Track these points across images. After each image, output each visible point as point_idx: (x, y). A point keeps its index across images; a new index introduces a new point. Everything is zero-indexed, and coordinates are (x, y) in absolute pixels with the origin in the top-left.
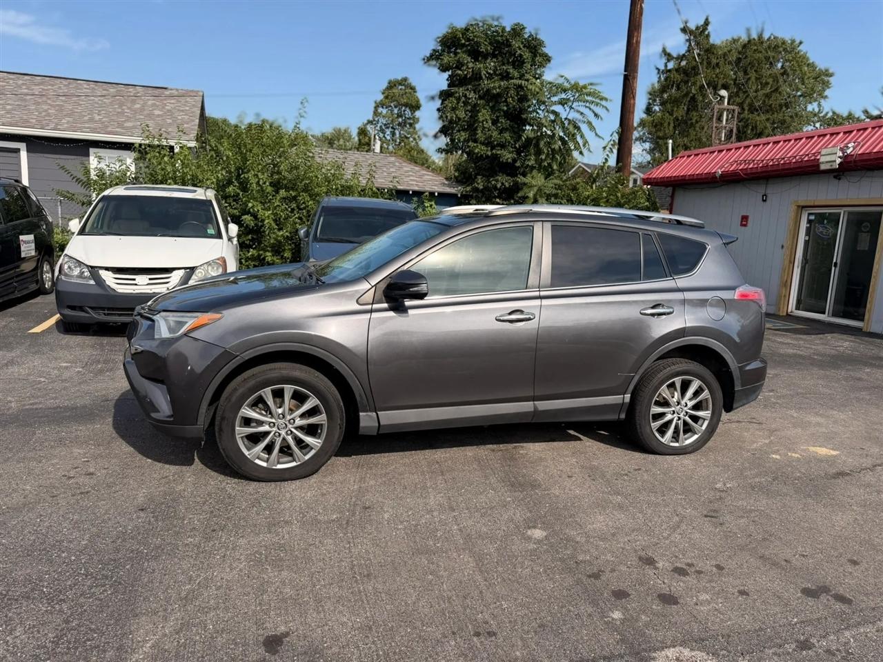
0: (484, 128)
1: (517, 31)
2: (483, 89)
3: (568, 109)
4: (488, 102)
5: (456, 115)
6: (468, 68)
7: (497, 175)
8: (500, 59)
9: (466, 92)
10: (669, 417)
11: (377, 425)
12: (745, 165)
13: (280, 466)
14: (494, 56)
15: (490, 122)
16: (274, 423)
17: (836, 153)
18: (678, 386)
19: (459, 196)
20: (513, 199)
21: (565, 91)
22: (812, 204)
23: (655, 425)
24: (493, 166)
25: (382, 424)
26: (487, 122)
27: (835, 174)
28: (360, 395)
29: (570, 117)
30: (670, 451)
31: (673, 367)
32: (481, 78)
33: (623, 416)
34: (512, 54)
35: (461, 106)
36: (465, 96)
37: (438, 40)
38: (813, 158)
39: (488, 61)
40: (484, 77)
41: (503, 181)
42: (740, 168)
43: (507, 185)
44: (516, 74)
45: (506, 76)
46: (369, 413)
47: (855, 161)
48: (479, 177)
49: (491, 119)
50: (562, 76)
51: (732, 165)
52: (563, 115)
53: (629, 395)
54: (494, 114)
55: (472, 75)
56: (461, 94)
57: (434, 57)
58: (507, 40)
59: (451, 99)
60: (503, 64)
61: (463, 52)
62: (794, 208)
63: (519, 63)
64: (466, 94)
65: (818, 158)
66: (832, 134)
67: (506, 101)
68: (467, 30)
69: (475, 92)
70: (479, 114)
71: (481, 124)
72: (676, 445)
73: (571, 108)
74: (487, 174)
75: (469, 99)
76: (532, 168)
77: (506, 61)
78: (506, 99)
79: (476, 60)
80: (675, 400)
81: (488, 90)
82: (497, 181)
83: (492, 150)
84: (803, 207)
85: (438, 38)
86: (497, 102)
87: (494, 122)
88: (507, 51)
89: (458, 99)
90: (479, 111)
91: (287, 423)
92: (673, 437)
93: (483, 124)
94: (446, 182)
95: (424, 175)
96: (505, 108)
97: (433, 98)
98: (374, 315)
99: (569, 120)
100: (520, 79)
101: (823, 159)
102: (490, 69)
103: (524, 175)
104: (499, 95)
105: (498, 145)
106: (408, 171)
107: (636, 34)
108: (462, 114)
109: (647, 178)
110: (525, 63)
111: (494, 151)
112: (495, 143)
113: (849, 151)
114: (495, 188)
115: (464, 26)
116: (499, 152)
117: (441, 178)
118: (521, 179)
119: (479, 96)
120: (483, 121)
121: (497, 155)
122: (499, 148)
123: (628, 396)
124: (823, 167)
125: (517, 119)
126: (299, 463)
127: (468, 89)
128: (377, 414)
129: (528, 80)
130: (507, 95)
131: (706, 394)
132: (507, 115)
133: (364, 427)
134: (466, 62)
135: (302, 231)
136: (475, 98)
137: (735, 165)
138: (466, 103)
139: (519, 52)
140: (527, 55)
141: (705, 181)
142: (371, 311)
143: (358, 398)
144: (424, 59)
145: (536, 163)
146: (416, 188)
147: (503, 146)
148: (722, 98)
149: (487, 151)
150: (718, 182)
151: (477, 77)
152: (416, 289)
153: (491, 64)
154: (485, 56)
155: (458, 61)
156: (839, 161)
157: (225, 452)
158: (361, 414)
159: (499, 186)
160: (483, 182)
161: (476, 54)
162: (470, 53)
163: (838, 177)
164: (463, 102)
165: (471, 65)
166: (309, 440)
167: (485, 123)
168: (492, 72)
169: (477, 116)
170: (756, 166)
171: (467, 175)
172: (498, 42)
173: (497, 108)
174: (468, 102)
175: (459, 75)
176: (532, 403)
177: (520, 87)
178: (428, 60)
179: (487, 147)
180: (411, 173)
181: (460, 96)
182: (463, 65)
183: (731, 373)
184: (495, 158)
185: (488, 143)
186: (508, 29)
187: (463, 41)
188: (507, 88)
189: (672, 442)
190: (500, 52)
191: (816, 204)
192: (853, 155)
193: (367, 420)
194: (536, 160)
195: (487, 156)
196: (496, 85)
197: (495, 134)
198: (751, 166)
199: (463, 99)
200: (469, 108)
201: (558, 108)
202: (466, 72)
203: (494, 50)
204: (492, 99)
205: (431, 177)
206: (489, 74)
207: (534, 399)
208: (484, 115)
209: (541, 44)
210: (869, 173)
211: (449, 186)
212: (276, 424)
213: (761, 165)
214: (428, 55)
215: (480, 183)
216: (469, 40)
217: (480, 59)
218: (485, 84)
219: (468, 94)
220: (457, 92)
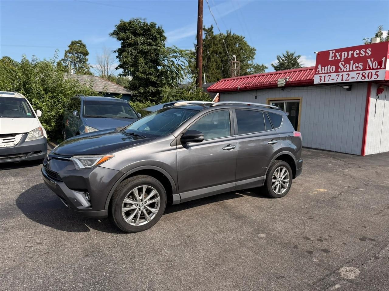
0: (141, 66)
1: (153, 25)
2: (139, 49)
3: (178, 60)
4: (142, 55)
5: (128, 60)
6: (132, 39)
7: (149, 87)
8: (146, 37)
9: (132, 50)
10: (277, 183)
11: (180, 199)
12: (249, 84)
13: (140, 224)
14: (143, 35)
15: (144, 63)
16: (138, 204)
17: (283, 81)
18: (279, 170)
19: (132, 95)
20: (157, 97)
21: (176, 52)
22: (274, 99)
23: (273, 187)
24: (147, 83)
25: (182, 199)
26: (143, 64)
27: (282, 88)
28: (174, 187)
29: (179, 63)
30: (279, 196)
33: (263, 184)
34: (151, 35)
35: (130, 56)
36: (131, 52)
37: (117, 26)
38: (274, 82)
39: (141, 37)
40: (139, 44)
41: (152, 89)
42: (247, 86)
43: (154, 91)
44: (154, 44)
45: (149, 44)
46: (177, 194)
47: (290, 84)
48: (141, 87)
49: (144, 62)
50: (174, 46)
51: (244, 85)
52: (176, 62)
53: (265, 176)
54: (146, 60)
55: (134, 42)
56: (129, 51)
57: (115, 33)
58: (149, 29)
59: (125, 52)
60: (148, 39)
61: (129, 32)
62: (267, 101)
63: (155, 39)
64: (131, 51)
65: (276, 82)
66: (279, 74)
67: (150, 55)
68: (130, 23)
69: (135, 50)
70: (139, 60)
71: (140, 64)
72: (280, 193)
73: (179, 60)
74: (144, 86)
75: (133, 53)
76: (165, 84)
78: (150, 54)
79: (135, 36)
80: (278, 176)
81: (142, 50)
82: (149, 89)
83: (146, 76)
84: (270, 101)
85: (116, 25)
86: (146, 55)
87: (146, 64)
88: (149, 34)
89: (128, 53)
90: (138, 59)
91: (143, 203)
92: (278, 191)
93: (141, 64)
94: (125, 89)
95: (113, 86)
96: (150, 58)
97: (115, 52)
98: (179, 150)
99: (178, 64)
100: (156, 46)
101: (279, 83)
102: (142, 41)
103: (162, 87)
104: (147, 52)
105: (149, 74)
106: (106, 84)
108: (130, 59)
109: (209, 89)
110: (157, 39)
111: (147, 76)
112: (148, 73)
113: (287, 80)
114: (149, 92)
115: (129, 21)
116: (150, 77)
117: (122, 87)
118: (160, 89)
119: (138, 52)
120: (141, 63)
121: (148, 78)
122: (149, 75)
124: (279, 86)
125: (156, 62)
126: (149, 221)
127: (132, 49)
128: (180, 194)
129: (159, 47)
130: (151, 52)
131: (287, 173)
132: (151, 61)
133: (175, 201)
134: (131, 37)
135: (75, 113)
136: (136, 53)
137: (245, 84)
138: (132, 55)
139: (154, 34)
140: (158, 36)
141: (233, 91)
143: (173, 188)
144: (110, 34)
146: (112, 92)
147: (151, 74)
148: (234, 58)
149: (144, 76)
150: (238, 91)
151: (136, 44)
152: (198, 138)
153: (142, 38)
154: (139, 35)
155: (127, 36)
156: (284, 83)
157: (117, 221)
158: (173, 195)
159: (150, 91)
160: (142, 89)
161: (135, 34)
162: (132, 33)
163: (283, 90)
164: (130, 54)
165: (133, 38)
166: (152, 210)
169: (138, 61)
170: (253, 85)
171: (134, 86)
172: (145, 29)
173: (146, 58)
174: (133, 54)
175: (127, 42)
176: (234, 183)
177: (156, 50)
179: (144, 74)
180: (107, 85)
181: (129, 52)
182: (129, 38)
184: (148, 79)
185: (144, 72)
186: (149, 24)
187: (129, 28)
188: (151, 49)
189: (278, 193)
190: (146, 34)
191: (276, 99)
192: (289, 81)
193: (176, 198)
194: (166, 81)
195: (144, 78)
196: (146, 48)
197: (147, 69)
198: (251, 85)
199: (130, 53)
200: (133, 57)
201: (174, 59)
202: (131, 41)
203: (143, 33)
205: (117, 87)
206: (142, 43)
207: (235, 181)
208: (141, 60)
209: (163, 31)
210: (294, 88)
211: (126, 91)
212: (139, 205)
213: (255, 85)
214: (112, 33)
215: (141, 90)
216: (131, 27)
217: (137, 36)
218: (140, 47)
219: (132, 51)
220: (127, 50)
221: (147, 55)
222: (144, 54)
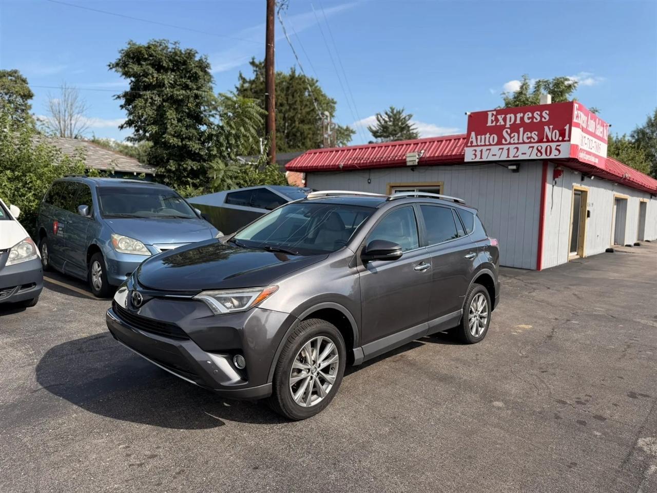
0: (172, 124)
1: (190, 55)
2: (167, 95)
4: (172, 104)
6: (153, 77)
7: (186, 160)
8: (178, 73)
9: (152, 95)
11: (363, 356)
12: (358, 160)
13: (313, 404)
14: (173, 70)
15: (176, 119)
17: (415, 156)
19: (154, 175)
20: (199, 178)
22: (399, 185)
23: (470, 325)
24: (184, 153)
26: (174, 120)
27: (411, 168)
28: (356, 336)
31: (476, 289)
32: (164, 85)
34: (188, 71)
35: (149, 106)
36: (152, 98)
37: (122, 52)
38: (400, 158)
39: (169, 74)
40: (167, 85)
41: (190, 164)
42: (355, 162)
43: (195, 168)
44: (195, 87)
45: (186, 87)
46: (358, 348)
47: (426, 161)
48: (171, 161)
49: (177, 118)
50: (231, 92)
51: (349, 161)
53: (463, 309)
54: (179, 114)
55: (157, 82)
56: (148, 96)
57: (120, 64)
58: (185, 61)
59: (140, 99)
60: (182, 78)
61: (147, 65)
62: (389, 187)
63: (195, 78)
65: (404, 158)
66: (407, 145)
67: (187, 105)
68: (149, 48)
69: (159, 96)
71: (169, 121)
74: (177, 159)
75: (155, 101)
76: (215, 156)
77: (183, 75)
78: (187, 104)
79: (158, 71)
81: (172, 96)
82: (187, 164)
83: (182, 142)
84: (393, 187)
85: (123, 50)
86: (179, 105)
87: (179, 120)
88: (183, 68)
89: (146, 100)
90: (165, 112)
91: (316, 367)
92: (476, 331)
93: (171, 121)
94: (140, 164)
95: (119, 158)
96: (187, 111)
97: (119, 97)
100: (198, 89)
101: (408, 159)
102: (171, 80)
103: (210, 161)
104: (182, 100)
105: (186, 138)
106: (104, 155)
108: (150, 112)
109: (289, 167)
110: (200, 79)
111: (184, 142)
112: (184, 136)
113: (422, 155)
114: (185, 169)
115: (146, 45)
116: (188, 143)
117: (134, 161)
118: (206, 164)
119: (163, 100)
120: (171, 119)
122: (187, 140)
124: (408, 164)
126: (323, 397)
127: (154, 93)
128: (362, 347)
130: (188, 100)
131: (485, 303)
132: (189, 115)
133: (357, 360)
134: (151, 72)
136: (160, 101)
137: (351, 160)
138: (152, 104)
139: (194, 71)
140: (201, 73)
141: (332, 170)
142: (358, 272)
143: (355, 338)
144: (109, 66)
145: (218, 153)
146: (117, 169)
147: (190, 139)
149: (178, 141)
150: (340, 170)
151: (160, 85)
153: (172, 76)
154: (166, 70)
155: (144, 71)
156: (417, 160)
158: (354, 350)
159: (189, 168)
160: (174, 165)
161: (159, 67)
162: (153, 65)
163: (413, 170)
164: (150, 103)
165: (155, 75)
166: (327, 376)
167: (172, 120)
168: (173, 83)
169: (165, 115)
170: (365, 162)
171: (158, 159)
172: (177, 61)
173: (180, 110)
174: (155, 104)
175: (145, 81)
177: (196, 97)
178: (111, 66)
179: (177, 139)
180: (107, 156)
181: (147, 98)
182: (148, 75)
184: (185, 146)
185: (178, 135)
186: (183, 52)
187: (146, 56)
188: (189, 96)
189: (476, 334)
190: (178, 68)
191: (402, 185)
192: (424, 158)
193: (358, 353)
194: (217, 151)
195: (179, 146)
196: (180, 93)
197: (184, 129)
198: (362, 161)
199: (150, 100)
200: (155, 107)
202: (151, 80)
203: (174, 66)
205: (126, 160)
206: (171, 83)
208: (171, 114)
209: (208, 66)
210: (430, 168)
211: (143, 167)
212: (311, 370)
213: (368, 161)
214: (114, 63)
215: (172, 166)
216: (151, 55)
217: (162, 71)
218: (168, 91)
219: (154, 97)
220: (145, 95)
221: (181, 105)
222: (177, 103)
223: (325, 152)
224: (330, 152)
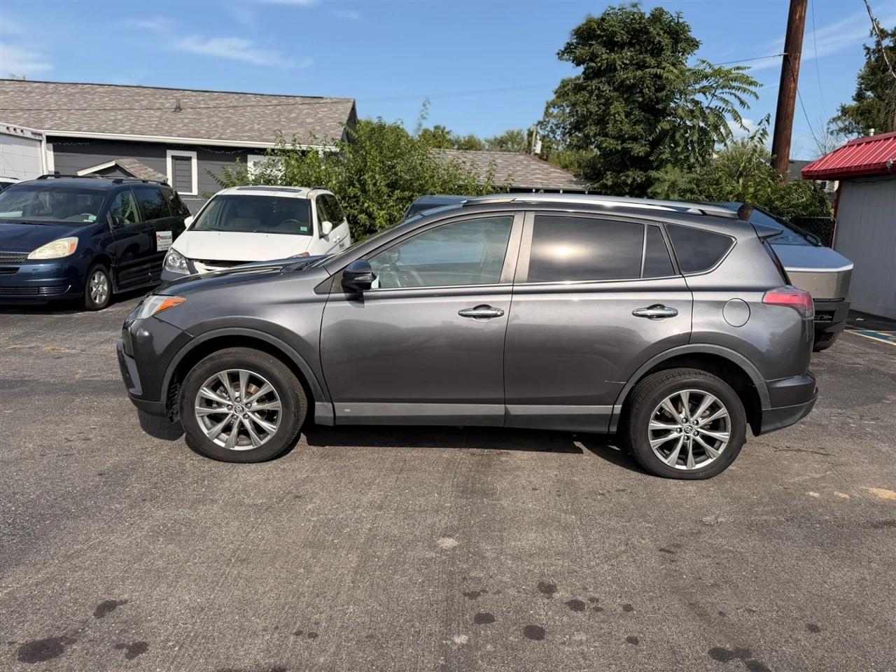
0: (616, 121)
1: (657, 16)
2: (617, 80)
3: (709, 97)
4: (622, 93)
5: (587, 109)
6: (602, 59)
7: (628, 170)
8: (638, 47)
9: (599, 85)
10: (674, 435)
11: (332, 415)
13: (237, 448)
14: (631, 45)
15: (623, 114)
16: (231, 406)
18: (685, 399)
21: (706, 77)
23: (655, 443)
24: (624, 161)
25: (337, 415)
26: (619, 115)
28: (314, 384)
29: (713, 105)
30: (676, 475)
31: (678, 378)
32: (616, 70)
33: (614, 429)
34: (650, 42)
35: (594, 100)
36: (599, 89)
37: (573, 33)
39: (625, 51)
40: (619, 68)
41: (634, 176)
43: (639, 181)
44: (653, 63)
45: (641, 66)
46: (326, 404)
48: (608, 173)
49: (625, 111)
50: (704, 62)
52: (705, 104)
53: (621, 406)
54: (628, 106)
55: (607, 66)
56: (594, 87)
57: (569, 49)
58: (645, 27)
59: (583, 92)
60: (641, 53)
61: (598, 44)
63: (657, 51)
64: (599, 87)
67: (641, 92)
68: (603, 19)
69: (609, 85)
70: (611, 107)
71: (612, 117)
72: (684, 468)
73: (714, 95)
74: (618, 169)
75: (603, 91)
76: (667, 162)
77: (643, 49)
78: (642, 90)
79: (611, 50)
80: (682, 416)
81: (623, 82)
82: (627, 176)
83: (622, 143)
85: (573, 30)
87: (628, 115)
88: (645, 39)
89: (591, 93)
90: (611, 104)
91: (244, 406)
92: (679, 458)
93: (615, 117)
94: (575, 179)
95: (551, 172)
96: (640, 99)
98: (329, 305)
99: (711, 109)
100: (658, 67)
102: (627, 59)
103: (657, 169)
104: (633, 86)
105: (629, 138)
106: (535, 169)
107: (799, 9)
108: (593, 108)
109: (808, 171)
110: (664, 50)
111: (625, 145)
112: (626, 136)
114: (625, 183)
115: (600, 16)
116: (629, 146)
117: (569, 175)
118: (653, 174)
119: (614, 88)
120: (615, 114)
121: (628, 148)
122: (630, 142)
123: (618, 408)
125: (654, 111)
126: (256, 447)
127: (601, 82)
128: (333, 405)
129: (664, 69)
130: (643, 85)
131: (722, 412)
132: (642, 107)
133: (317, 417)
134: (600, 53)
136: (610, 91)
138: (598, 97)
139: (658, 39)
140: (666, 41)
141: (872, 172)
142: (327, 301)
143: (313, 388)
144: (558, 54)
145: (671, 157)
146: (541, 186)
147: (634, 139)
149: (617, 144)
150: (890, 173)
151: (612, 68)
153: (628, 53)
154: (622, 46)
155: (592, 53)
158: (316, 403)
159: (629, 181)
160: (612, 177)
161: (611, 45)
162: (605, 44)
164: (596, 95)
165: (605, 56)
166: (265, 425)
167: (617, 116)
168: (628, 62)
169: (609, 109)
171: (597, 171)
172: (635, 30)
173: (631, 100)
174: (602, 95)
175: (592, 67)
176: (504, 405)
177: (659, 77)
178: (561, 55)
179: (617, 141)
180: (538, 171)
181: (592, 89)
182: (597, 57)
183: (755, 390)
184: (626, 151)
185: (620, 137)
186: (647, 15)
187: (599, 32)
188: (642, 78)
189: (677, 463)
190: (638, 40)
193: (322, 410)
194: (671, 153)
195: (617, 151)
196: (629, 76)
197: (626, 127)
199: (596, 92)
200: (602, 101)
201: (699, 97)
202: (599, 64)
203: (632, 39)
204: (626, 90)
205: (559, 175)
206: (625, 64)
207: (505, 402)
208: (618, 107)
209: (685, 28)
211: (576, 183)
212: (234, 407)
214: (563, 49)
216: (604, 30)
217: (616, 49)
218: (621, 75)
219: (601, 87)
220: (589, 86)
221: (633, 93)
223: (876, 141)
224: (885, 139)
